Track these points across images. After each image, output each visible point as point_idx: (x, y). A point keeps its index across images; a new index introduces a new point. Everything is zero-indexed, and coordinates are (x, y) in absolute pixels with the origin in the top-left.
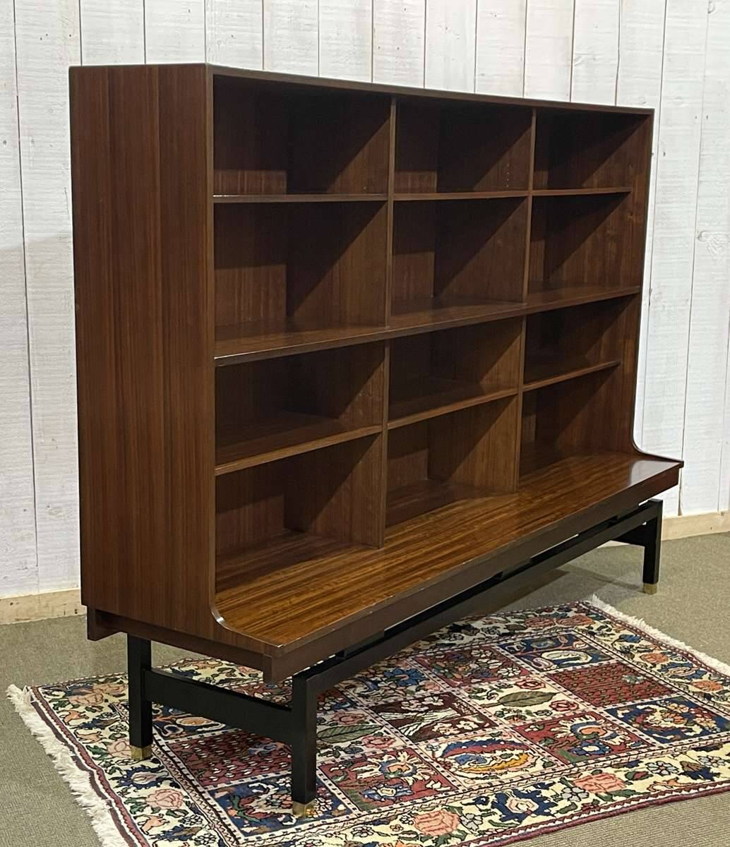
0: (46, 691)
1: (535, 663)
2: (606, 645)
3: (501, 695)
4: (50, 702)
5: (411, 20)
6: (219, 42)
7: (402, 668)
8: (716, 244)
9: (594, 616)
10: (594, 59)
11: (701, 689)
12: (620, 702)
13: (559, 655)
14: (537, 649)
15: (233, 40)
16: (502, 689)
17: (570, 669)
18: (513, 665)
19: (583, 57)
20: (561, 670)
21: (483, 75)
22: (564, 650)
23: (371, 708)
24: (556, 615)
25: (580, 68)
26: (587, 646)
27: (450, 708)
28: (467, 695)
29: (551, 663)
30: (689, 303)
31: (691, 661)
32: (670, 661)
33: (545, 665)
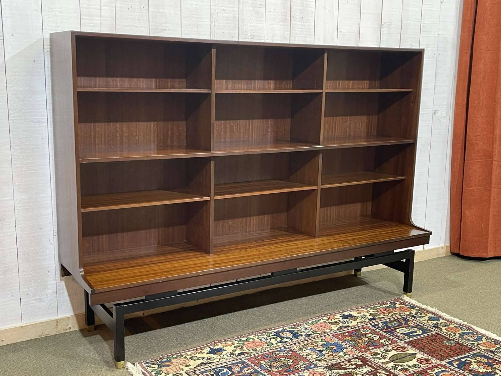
0: (147, 365)
1: (396, 336)
2: (425, 323)
3: (389, 356)
4: (152, 372)
5: (309, 3)
6: (218, 13)
7: (330, 342)
8: (442, 116)
9: (409, 306)
10: (391, 25)
11: (486, 347)
12: (451, 357)
13: (405, 330)
14: (392, 327)
15: (224, 12)
16: (388, 352)
17: (415, 338)
18: (385, 337)
19: (386, 24)
20: (411, 339)
21: (341, 32)
22: (406, 327)
23: (326, 367)
24: (390, 307)
25: (385, 29)
26: (416, 324)
27: (367, 366)
28: (372, 357)
29: (404, 336)
30: (430, 146)
31: (472, 330)
32: (461, 331)
33: (402, 337)
